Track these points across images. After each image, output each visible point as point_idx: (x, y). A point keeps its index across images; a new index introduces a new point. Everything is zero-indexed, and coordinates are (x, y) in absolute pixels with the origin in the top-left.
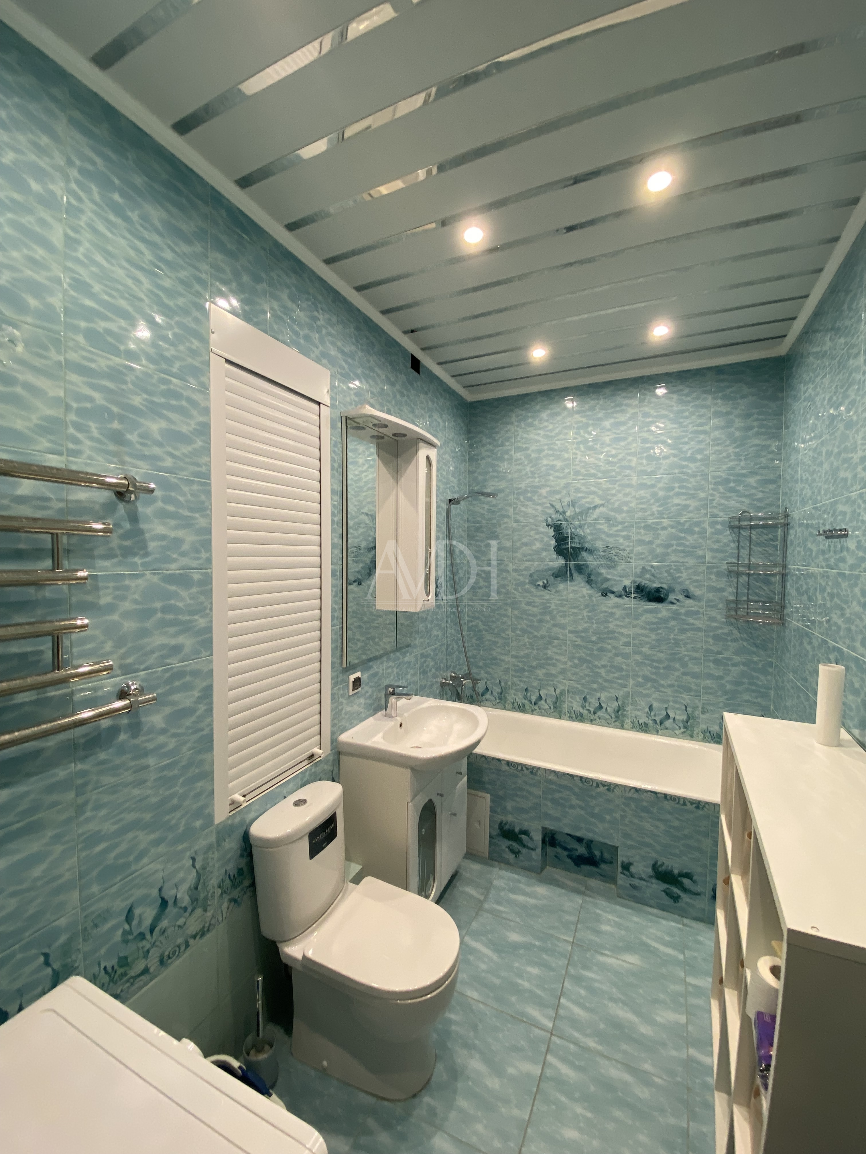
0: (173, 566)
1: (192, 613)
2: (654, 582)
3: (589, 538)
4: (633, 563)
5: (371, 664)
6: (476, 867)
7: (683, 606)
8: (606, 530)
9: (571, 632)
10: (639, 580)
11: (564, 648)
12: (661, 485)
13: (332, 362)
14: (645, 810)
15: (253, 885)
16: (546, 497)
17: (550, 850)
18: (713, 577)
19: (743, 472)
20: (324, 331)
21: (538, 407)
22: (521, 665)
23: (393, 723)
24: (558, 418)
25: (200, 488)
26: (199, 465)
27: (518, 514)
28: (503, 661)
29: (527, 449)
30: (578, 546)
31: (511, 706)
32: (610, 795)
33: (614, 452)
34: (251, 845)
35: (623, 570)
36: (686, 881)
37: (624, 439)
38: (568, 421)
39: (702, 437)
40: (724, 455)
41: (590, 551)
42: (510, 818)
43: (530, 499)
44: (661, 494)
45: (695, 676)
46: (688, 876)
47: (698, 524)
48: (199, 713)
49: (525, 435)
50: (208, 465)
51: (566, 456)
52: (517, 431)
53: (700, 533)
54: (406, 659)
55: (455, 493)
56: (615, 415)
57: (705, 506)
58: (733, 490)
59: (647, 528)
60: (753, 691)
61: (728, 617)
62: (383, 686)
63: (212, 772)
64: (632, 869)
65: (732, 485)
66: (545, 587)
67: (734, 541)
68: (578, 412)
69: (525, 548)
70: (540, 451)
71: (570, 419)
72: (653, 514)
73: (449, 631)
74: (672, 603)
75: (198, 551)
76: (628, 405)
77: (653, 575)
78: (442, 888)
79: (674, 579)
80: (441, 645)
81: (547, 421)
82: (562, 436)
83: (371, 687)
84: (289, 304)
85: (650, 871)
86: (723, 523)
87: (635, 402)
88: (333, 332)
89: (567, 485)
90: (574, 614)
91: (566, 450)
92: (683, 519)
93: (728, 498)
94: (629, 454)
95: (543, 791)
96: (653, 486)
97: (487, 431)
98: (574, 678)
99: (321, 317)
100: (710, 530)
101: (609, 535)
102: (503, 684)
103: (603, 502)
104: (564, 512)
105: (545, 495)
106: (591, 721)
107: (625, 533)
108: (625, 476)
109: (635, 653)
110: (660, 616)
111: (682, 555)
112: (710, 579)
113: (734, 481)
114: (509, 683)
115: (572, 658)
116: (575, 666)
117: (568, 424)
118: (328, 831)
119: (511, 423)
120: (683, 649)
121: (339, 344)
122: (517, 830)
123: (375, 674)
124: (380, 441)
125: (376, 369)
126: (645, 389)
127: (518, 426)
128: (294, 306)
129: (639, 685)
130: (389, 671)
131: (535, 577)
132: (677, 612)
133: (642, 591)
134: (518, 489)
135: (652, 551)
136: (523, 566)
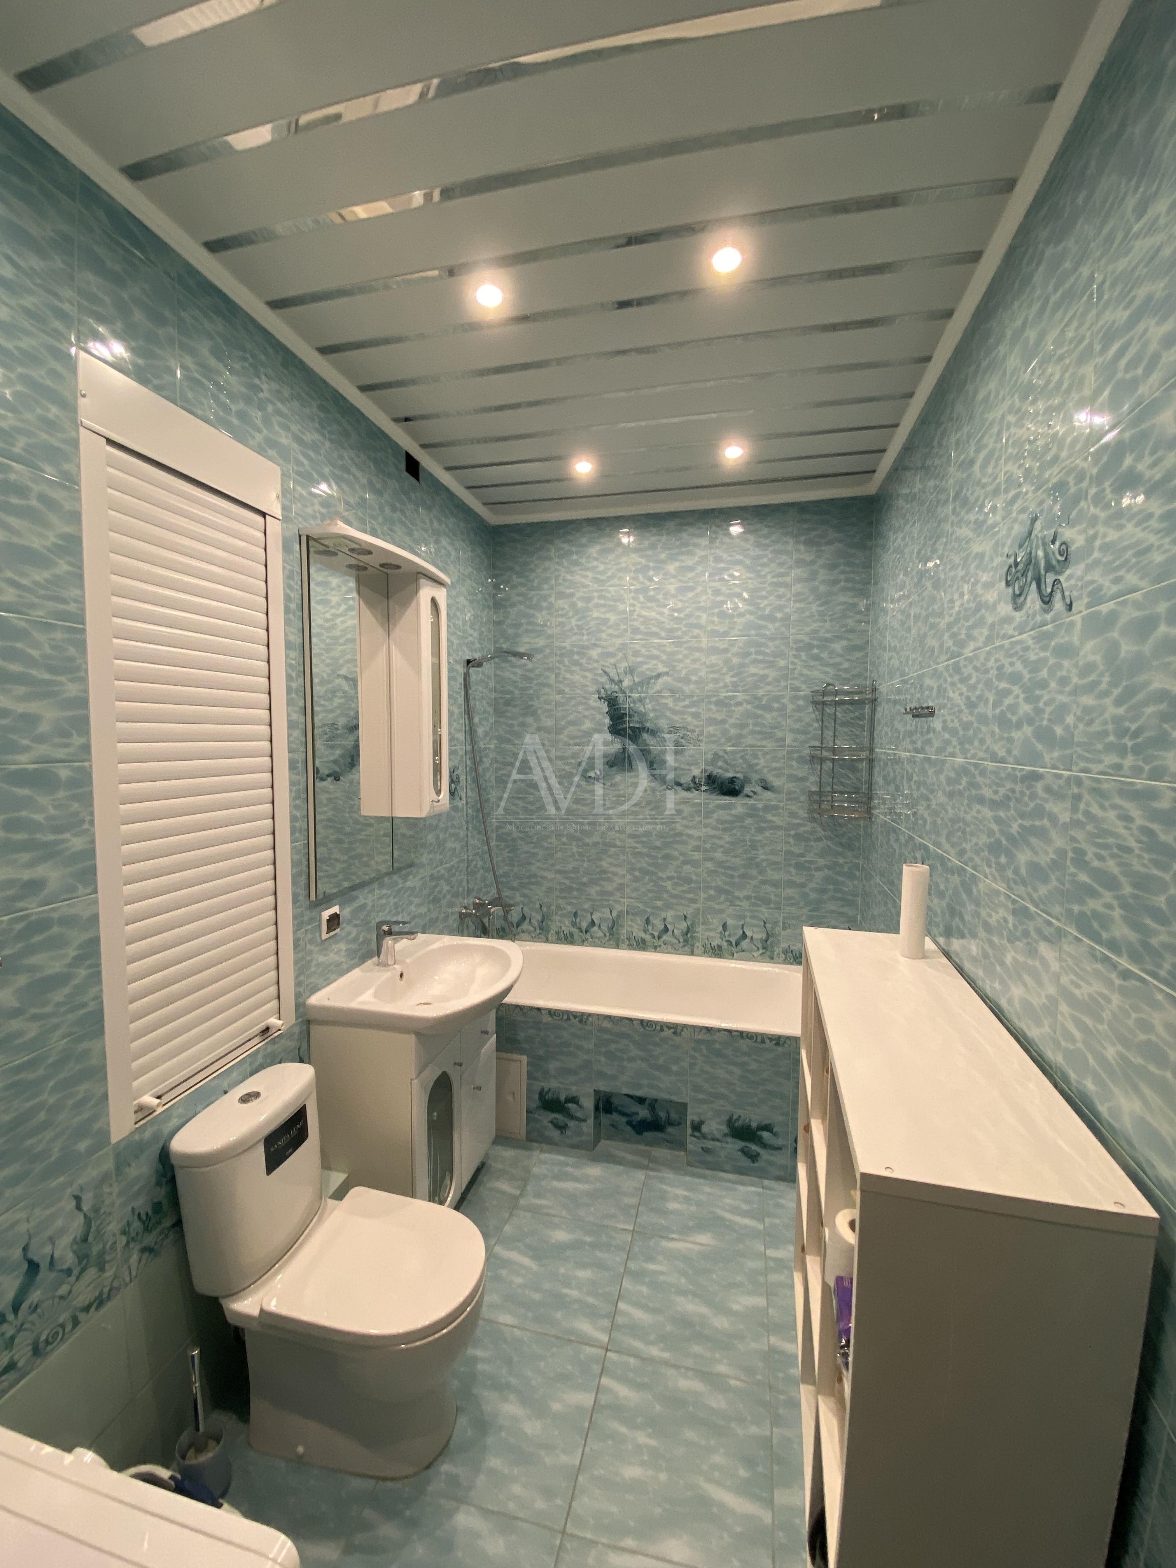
0: (23, 758)
1: (57, 830)
2: (727, 771)
3: (652, 715)
4: (703, 748)
5: (354, 893)
6: (509, 1153)
7: (761, 800)
8: (671, 705)
9: (631, 836)
10: (710, 769)
11: (622, 857)
12: (735, 650)
13: (283, 455)
14: (718, 1054)
15: (179, 1223)
16: (597, 661)
17: (605, 1119)
18: (794, 764)
19: (828, 635)
20: (270, 408)
21: (584, 540)
22: (567, 882)
23: (389, 974)
24: (611, 557)
25: (66, 636)
26: (64, 601)
27: (561, 682)
28: (544, 878)
29: (572, 595)
30: (637, 726)
31: (555, 938)
32: (677, 1039)
33: (680, 605)
34: (172, 1167)
35: (692, 756)
36: (765, 1135)
37: (692, 589)
38: (625, 561)
39: (782, 590)
40: (807, 614)
41: (653, 732)
42: (553, 1084)
43: (577, 663)
44: (735, 660)
45: (776, 884)
46: (768, 1128)
47: (777, 699)
48: (76, 981)
49: (568, 577)
50: (80, 601)
51: (621, 607)
52: (556, 570)
53: (779, 710)
54: (409, 884)
55: (476, 651)
56: (681, 558)
57: (785, 677)
58: (816, 658)
59: (720, 703)
60: (838, 899)
61: (811, 812)
62: (373, 923)
63: (104, 1066)
64: (705, 1129)
65: (815, 651)
67: (817, 720)
68: (635, 550)
69: (571, 728)
70: (588, 599)
71: (624, 559)
72: (726, 686)
73: (471, 841)
74: (748, 796)
75: (66, 734)
76: (696, 545)
77: (726, 762)
78: (464, 1187)
79: (751, 767)
80: (459, 862)
81: (596, 559)
82: (615, 581)
83: (356, 926)
84: (212, 362)
85: (724, 1128)
86: (804, 698)
87: (704, 542)
88: (285, 410)
89: (623, 647)
90: (633, 814)
91: (621, 600)
92: (761, 693)
93: (810, 668)
94: (699, 609)
95: (596, 1045)
96: (726, 651)
97: (517, 568)
98: (634, 895)
99: (265, 387)
100: (790, 707)
101: (675, 712)
102: (544, 909)
103: (665, 670)
104: (621, 681)
105: (596, 657)
106: (655, 948)
107: (693, 710)
108: (694, 637)
109: (705, 859)
110: (734, 812)
111: (759, 737)
112: (791, 766)
113: (818, 647)
114: (553, 908)
115: (631, 870)
116: (636, 879)
117: (624, 565)
118: (294, 1132)
119: (549, 559)
120: (761, 852)
121: (294, 428)
122: (562, 1098)
123: (363, 907)
124: (361, 573)
125: (353, 470)
126: (717, 526)
127: (558, 564)
128: (220, 366)
129: (710, 898)
130: (384, 901)
132: (753, 808)
133: (713, 782)
134: (561, 648)
135: (725, 732)
136: (569, 753)
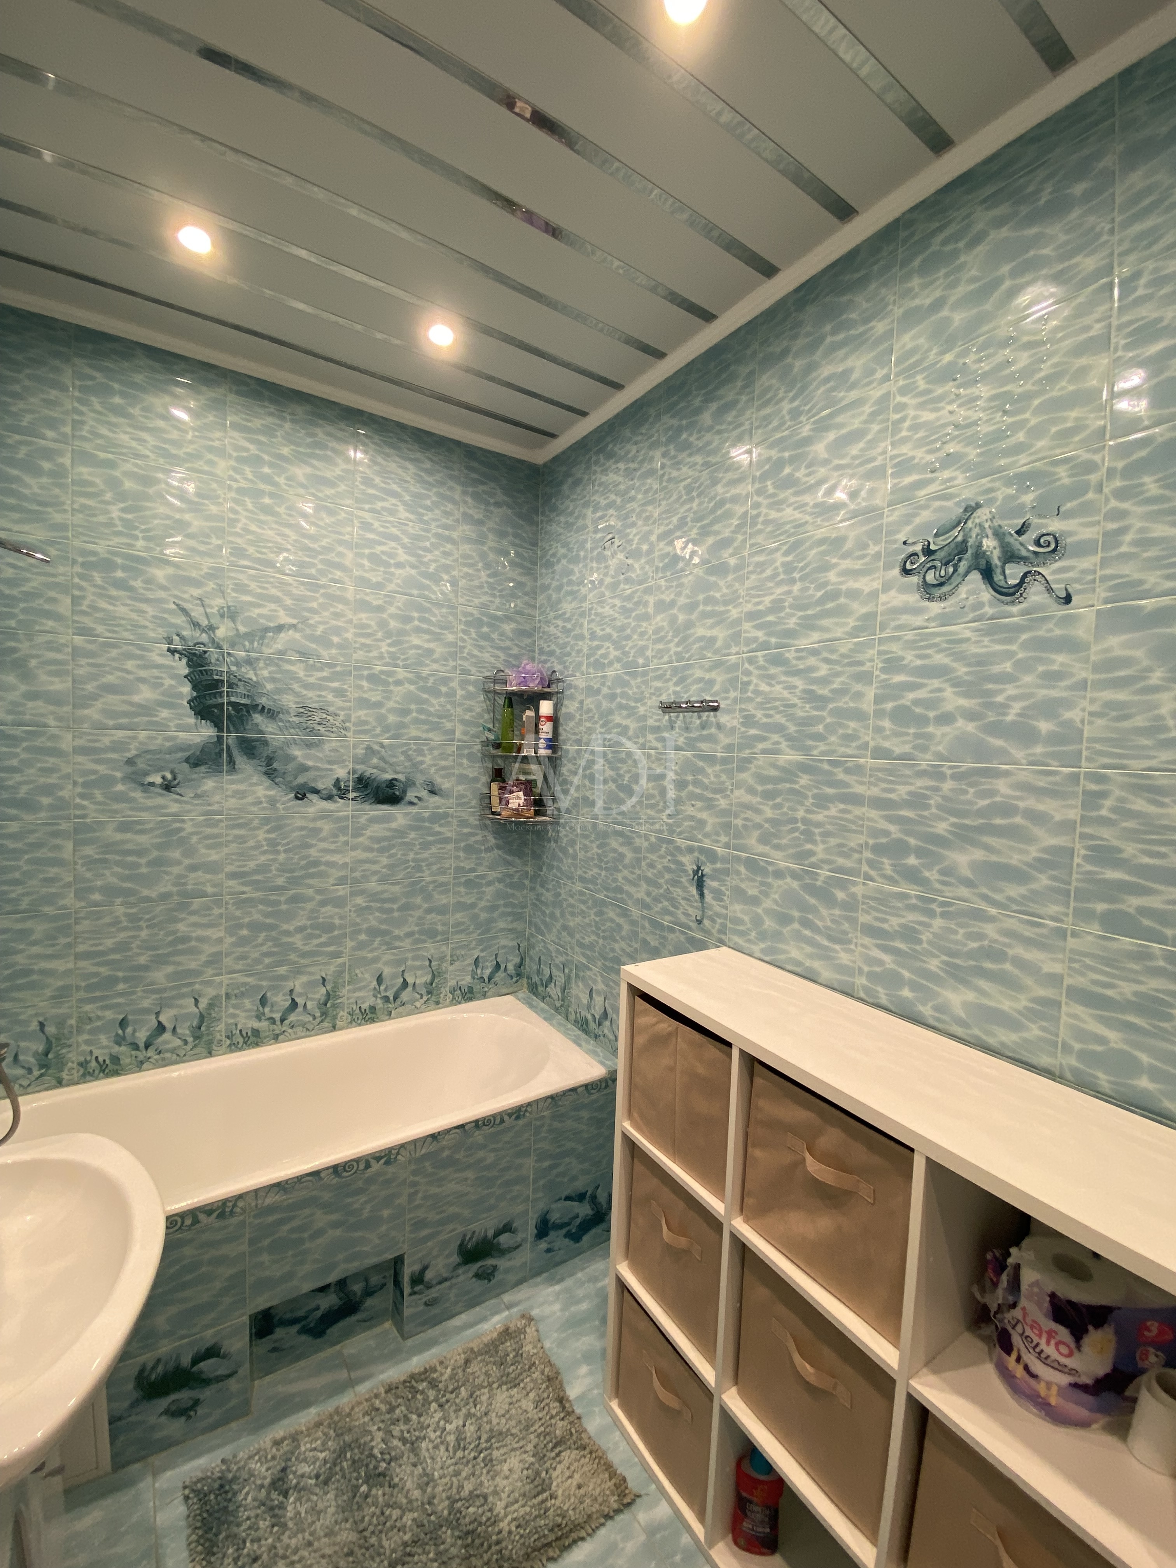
2: (384, 771)
3: (269, 686)
4: (351, 739)
7: (427, 807)
8: (301, 674)
9: (234, 875)
10: (360, 768)
11: (216, 911)
12: (392, 610)
14: (447, 1163)
16: (164, 588)
17: (265, 1346)
18: (465, 761)
19: (499, 613)
22: (104, 970)
27: (87, 614)
28: (49, 973)
29: (112, 464)
30: (244, 701)
31: (78, 1074)
32: (391, 1170)
35: (335, 750)
36: (503, 1238)
38: (217, 438)
40: (476, 583)
41: (271, 714)
42: (166, 1346)
43: (120, 585)
44: (393, 624)
45: (442, 910)
46: (506, 1228)
47: (445, 681)
49: (104, 431)
51: (213, 509)
52: (75, 411)
53: (447, 695)
56: (314, 462)
57: (453, 655)
58: (486, 637)
59: (373, 678)
60: (509, 914)
61: (482, 817)
64: (428, 1275)
65: (486, 629)
66: (167, 787)
67: (488, 712)
69: (111, 698)
70: (146, 480)
71: (220, 434)
72: (381, 657)
74: (412, 803)
77: (382, 759)
79: (415, 765)
82: (201, 465)
85: (454, 1259)
86: (475, 683)
89: (215, 574)
90: (241, 840)
91: (213, 498)
92: (426, 671)
93: (481, 648)
95: (249, 1241)
96: (381, 609)
98: (239, 967)
100: (460, 693)
101: (307, 686)
102: (51, 1030)
103: (294, 621)
104: (212, 628)
105: (162, 581)
106: (276, 1038)
107: (335, 685)
108: (333, 581)
109: (353, 894)
110: (393, 825)
111: (425, 727)
112: (461, 765)
113: (488, 625)
114: (71, 1022)
115: (234, 928)
116: (242, 942)
117: (216, 443)
119: (61, 387)
120: (427, 873)
122: (186, 1361)
127: (80, 401)
129: (361, 946)
131: (141, 765)
132: (419, 818)
133: (366, 786)
134: (84, 553)
135: (381, 719)
136: (106, 741)
